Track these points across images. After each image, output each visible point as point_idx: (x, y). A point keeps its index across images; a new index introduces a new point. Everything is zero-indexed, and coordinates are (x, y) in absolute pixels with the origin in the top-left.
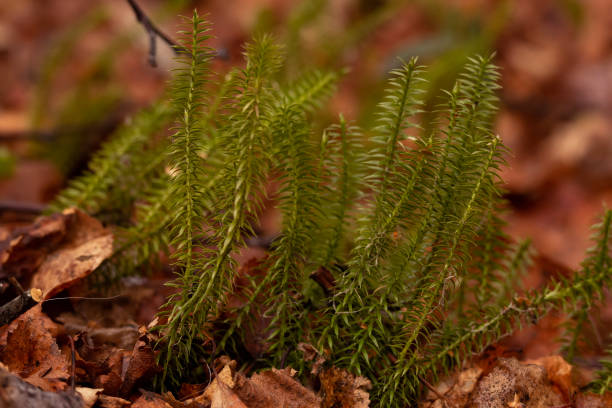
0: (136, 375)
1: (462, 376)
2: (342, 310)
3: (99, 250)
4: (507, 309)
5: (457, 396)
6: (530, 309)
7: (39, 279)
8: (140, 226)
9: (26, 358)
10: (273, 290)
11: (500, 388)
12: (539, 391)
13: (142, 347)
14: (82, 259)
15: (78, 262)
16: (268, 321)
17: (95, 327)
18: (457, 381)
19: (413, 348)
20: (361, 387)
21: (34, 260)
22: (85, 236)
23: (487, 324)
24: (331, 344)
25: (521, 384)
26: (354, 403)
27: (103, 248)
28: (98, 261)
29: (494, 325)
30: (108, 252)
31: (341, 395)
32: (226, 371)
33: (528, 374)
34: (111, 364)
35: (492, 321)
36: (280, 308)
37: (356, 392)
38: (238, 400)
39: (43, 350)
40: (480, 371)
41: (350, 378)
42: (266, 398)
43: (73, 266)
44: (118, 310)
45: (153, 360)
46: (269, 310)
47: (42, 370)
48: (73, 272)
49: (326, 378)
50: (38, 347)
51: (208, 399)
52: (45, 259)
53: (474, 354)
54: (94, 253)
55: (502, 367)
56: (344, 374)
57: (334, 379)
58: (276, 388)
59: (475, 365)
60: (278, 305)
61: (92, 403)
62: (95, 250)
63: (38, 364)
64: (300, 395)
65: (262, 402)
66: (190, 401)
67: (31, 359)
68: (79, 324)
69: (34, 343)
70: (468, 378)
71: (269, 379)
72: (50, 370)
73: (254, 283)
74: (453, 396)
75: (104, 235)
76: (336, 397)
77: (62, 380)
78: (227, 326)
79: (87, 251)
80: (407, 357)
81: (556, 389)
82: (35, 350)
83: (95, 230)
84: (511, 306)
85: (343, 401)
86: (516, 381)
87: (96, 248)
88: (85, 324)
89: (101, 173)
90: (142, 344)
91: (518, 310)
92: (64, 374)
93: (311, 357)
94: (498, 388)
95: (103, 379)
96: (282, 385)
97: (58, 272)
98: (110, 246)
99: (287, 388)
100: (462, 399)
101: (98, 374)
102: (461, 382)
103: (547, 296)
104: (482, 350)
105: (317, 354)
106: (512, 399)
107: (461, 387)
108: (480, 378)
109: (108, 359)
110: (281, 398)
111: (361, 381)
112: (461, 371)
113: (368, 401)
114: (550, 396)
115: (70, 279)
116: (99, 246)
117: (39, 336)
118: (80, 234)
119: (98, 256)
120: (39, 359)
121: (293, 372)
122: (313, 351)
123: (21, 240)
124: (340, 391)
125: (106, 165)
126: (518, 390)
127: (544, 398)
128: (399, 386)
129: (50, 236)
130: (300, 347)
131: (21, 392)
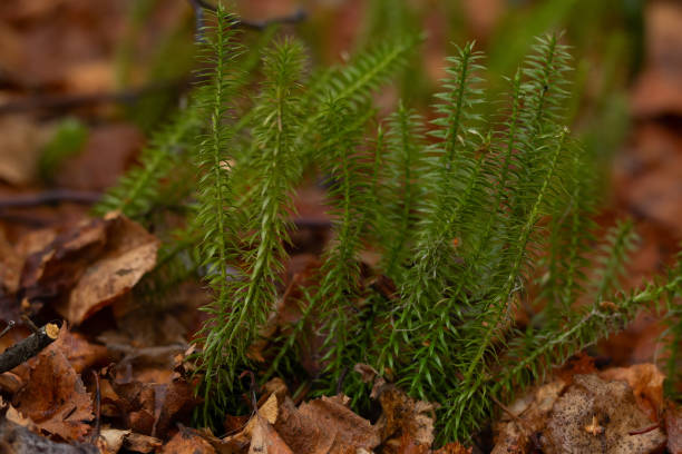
0: (173, 409)
1: (541, 393)
2: (400, 326)
3: (141, 262)
4: (589, 315)
5: (534, 416)
6: (616, 314)
7: (78, 296)
8: (190, 229)
9: (51, 396)
10: (326, 304)
11: (576, 410)
12: (621, 411)
13: (176, 380)
14: (122, 272)
15: (117, 277)
16: (322, 339)
17: (140, 347)
18: (535, 399)
19: (479, 366)
20: (423, 412)
21: (72, 274)
22: (130, 242)
23: (567, 334)
24: (391, 363)
25: (600, 405)
26: (416, 430)
27: (146, 259)
28: (138, 276)
29: (574, 334)
30: (151, 263)
31: (401, 422)
32: (273, 400)
33: (609, 393)
34: (143, 400)
35: (574, 330)
36: (334, 325)
37: (418, 418)
38: (277, 438)
39: (67, 387)
40: (562, 385)
41: (410, 403)
42: (314, 432)
43: (112, 281)
44: (171, 321)
45: (191, 392)
46: (323, 327)
47: (66, 410)
48: (112, 287)
49: (386, 402)
50: (62, 383)
51: (248, 436)
52: (85, 272)
53: (554, 366)
54: (134, 266)
55: (578, 387)
56: (404, 398)
57: (394, 404)
58: (327, 418)
59: (556, 378)
60: (331, 322)
61: (118, 448)
62: (137, 261)
63: (63, 402)
64: (355, 424)
65: (309, 436)
66: (228, 439)
67: (55, 396)
68: (123, 343)
69: (57, 379)
70: (548, 394)
71: (319, 408)
72: (75, 409)
73: (307, 295)
74: (530, 417)
75: (150, 241)
76: (397, 425)
77: (86, 422)
78: (280, 344)
79: (128, 264)
80: (474, 376)
81: (647, 403)
82: (59, 387)
83: (140, 235)
84: (593, 312)
85: (404, 428)
86: (595, 402)
87: (137, 259)
88: (130, 344)
89: (150, 167)
90: (177, 375)
91: (603, 316)
92: (88, 416)
93: (370, 379)
94: (574, 410)
95: (134, 417)
96: (333, 415)
97: (97, 288)
98: (154, 256)
99: (340, 417)
100: (540, 420)
101: (129, 412)
102: (539, 400)
103: (637, 298)
104: (563, 362)
105: (376, 375)
106: (590, 423)
107: (539, 405)
108: (561, 394)
109: (139, 394)
110: (334, 428)
111: (424, 405)
112: (541, 385)
113: (431, 427)
114: (635, 415)
115: (109, 296)
116: (141, 257)
117: (63, 372)
118: (125, 240)
119: (137, 270)
120: (65, 397)
121: (346, 399)
122: (372, 372)
123: (54, 256)
124: (401, 417)
125: (157, 157)
126: (596, 412)
127: (628, 419)
128: (465, 409)
129: (88, 248)
130: (358, 367)
131: (30, 447)
